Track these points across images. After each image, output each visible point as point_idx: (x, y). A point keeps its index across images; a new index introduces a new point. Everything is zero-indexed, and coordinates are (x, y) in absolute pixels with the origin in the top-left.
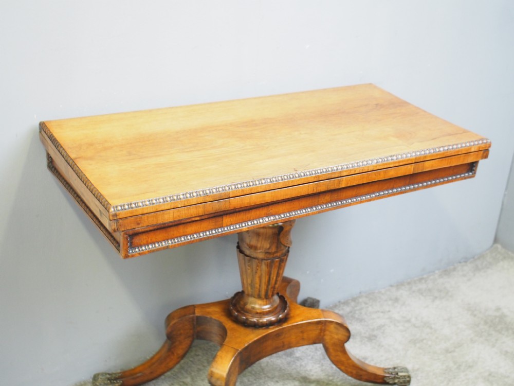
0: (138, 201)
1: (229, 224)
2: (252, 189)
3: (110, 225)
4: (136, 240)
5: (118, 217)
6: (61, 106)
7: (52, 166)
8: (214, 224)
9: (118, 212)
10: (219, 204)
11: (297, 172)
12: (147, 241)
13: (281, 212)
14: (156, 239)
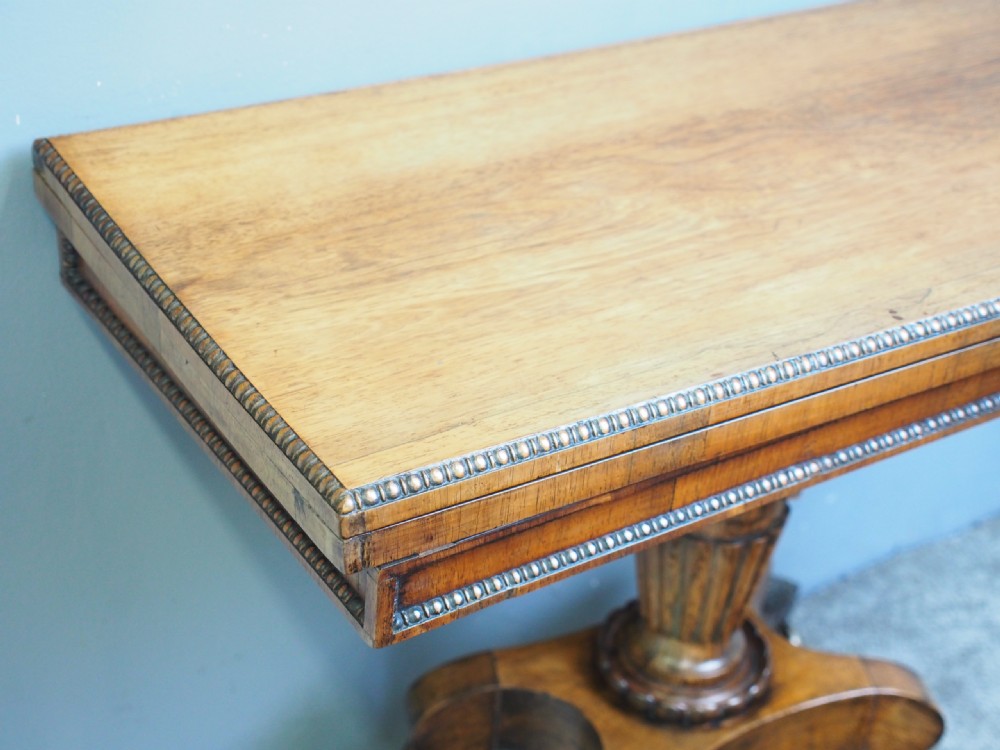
0: (430, 466)
1: (689, 499)
2: (774, 392)
3: (339, 550)
4: (417, 586)
5: (368, 527)
6: (99, 84)
7: (77, 277)
8: (648, 504)
9: (367, 511)
10: (673, 449)
11: (905, 325)
12: (449, 583)
13: (840, 444)
14: (476, 572)
